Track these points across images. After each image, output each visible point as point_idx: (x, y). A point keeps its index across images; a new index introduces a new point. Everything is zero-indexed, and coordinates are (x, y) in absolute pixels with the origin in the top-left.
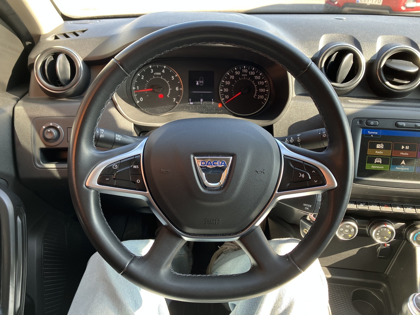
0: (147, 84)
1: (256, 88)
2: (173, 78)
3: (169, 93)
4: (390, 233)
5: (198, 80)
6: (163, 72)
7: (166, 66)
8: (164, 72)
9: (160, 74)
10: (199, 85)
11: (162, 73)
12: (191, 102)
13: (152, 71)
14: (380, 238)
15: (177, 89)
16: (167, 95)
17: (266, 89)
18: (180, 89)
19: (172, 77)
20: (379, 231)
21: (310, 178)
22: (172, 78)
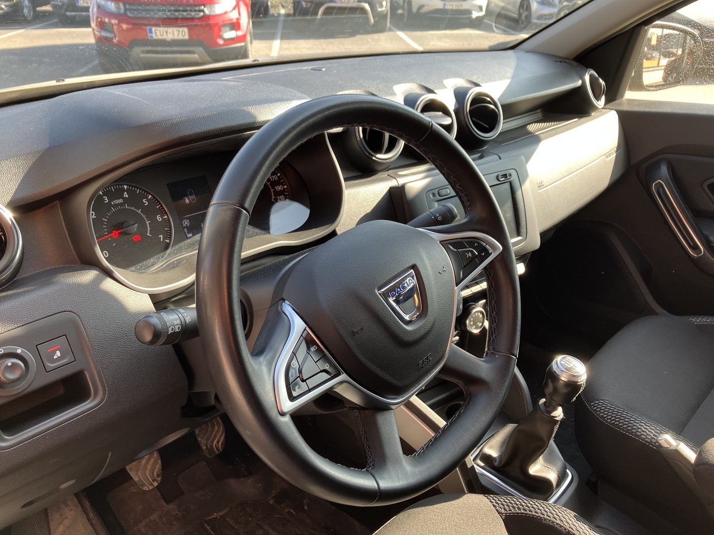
0: (105, 225)
1: (270, 187)
2: (146, 203)
3: (149, 229)
4: (481, 316)
5: (187, 195)
6: (125, 196)
7: (127, 185)
8: (127, 196)
9: (121, 201)
10: (190, 202)
11: (124, 199)
12: (188, 233)
13: (106, 199)
14: (474, 327)
15: (159, 218)
16: (147, 233)
17: (283, 186)
18: (164, 217)
19: (144, 200)
20: (472, 319)
21: (477, 254)
22: (144, 202)
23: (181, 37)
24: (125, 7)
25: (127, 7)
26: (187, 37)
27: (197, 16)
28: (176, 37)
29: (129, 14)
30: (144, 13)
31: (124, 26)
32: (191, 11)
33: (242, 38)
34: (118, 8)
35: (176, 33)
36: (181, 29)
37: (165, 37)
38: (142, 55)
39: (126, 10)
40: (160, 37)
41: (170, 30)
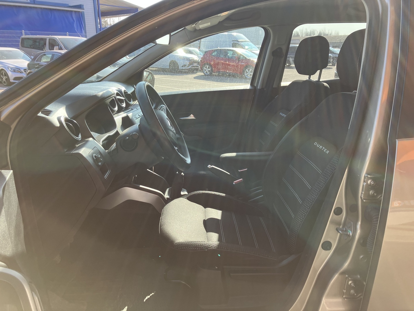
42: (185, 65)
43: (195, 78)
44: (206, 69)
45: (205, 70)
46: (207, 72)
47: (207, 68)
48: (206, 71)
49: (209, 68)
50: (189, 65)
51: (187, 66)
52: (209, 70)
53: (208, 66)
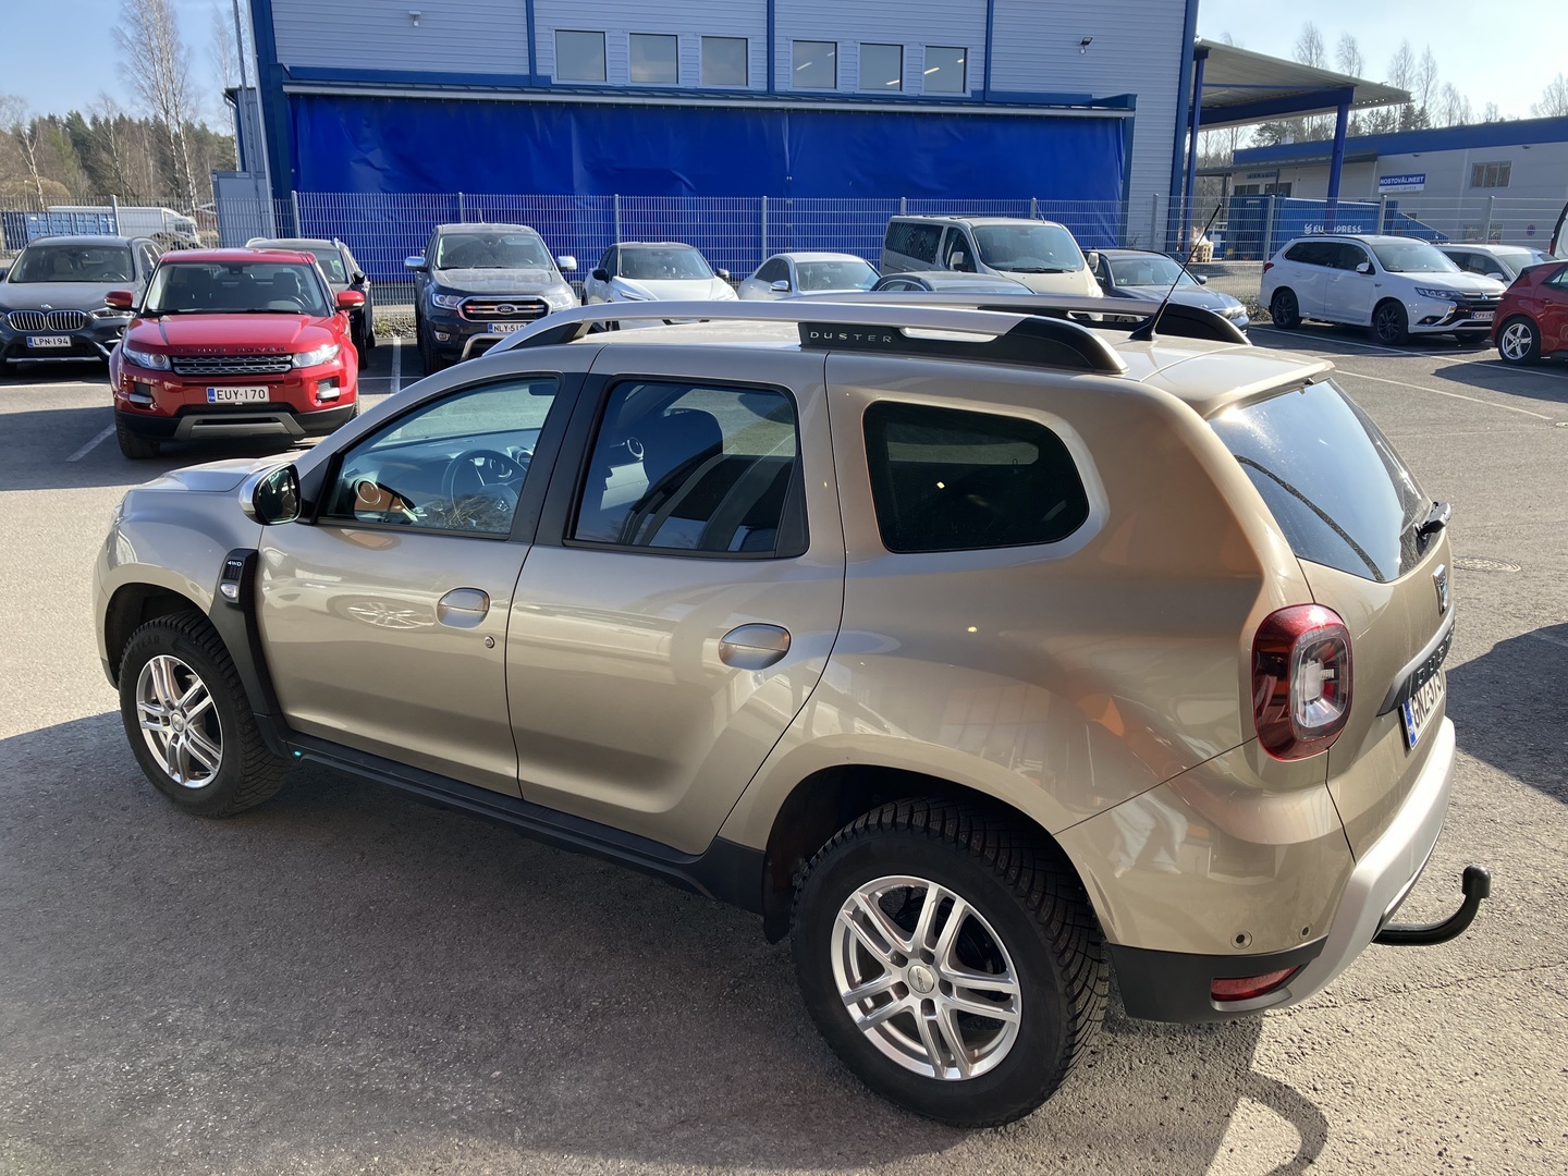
23: (257, 399)
24: (171, 361)
25: (175, 360)
26: (267, 399)
27: (282, 370)
28: (250, 400)
29: (177, 369)
30: (201, 369)
31: (167, 385)
32: (272, 363)
33: (350, 397)
34: (160, 362)
35: (250, 394)
36: (258, 389)
37: (233, 400)
38: (195, 427)
39: (173, 365)
40: (226, 400)
41: (241, 390)
42: (1435, 319)
43: (1440, 373)
44: (1512, 337)
45: (1510, 342)
46: (1513, 351)
47: (1519, 334)
48: (1512, 346)
49: (1524, 334)
50: (1454, 317)
51: (1445, 319)
52: (1525, 341)
53: (1521, 327)
